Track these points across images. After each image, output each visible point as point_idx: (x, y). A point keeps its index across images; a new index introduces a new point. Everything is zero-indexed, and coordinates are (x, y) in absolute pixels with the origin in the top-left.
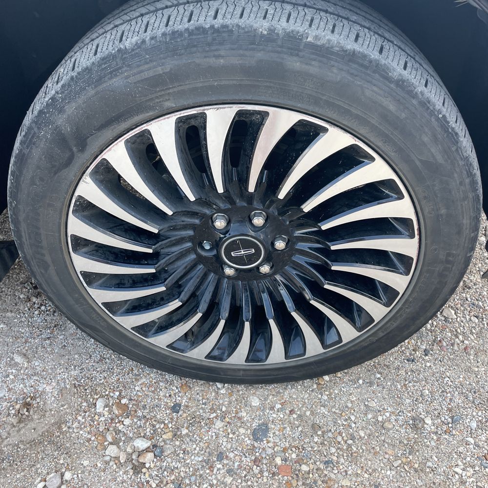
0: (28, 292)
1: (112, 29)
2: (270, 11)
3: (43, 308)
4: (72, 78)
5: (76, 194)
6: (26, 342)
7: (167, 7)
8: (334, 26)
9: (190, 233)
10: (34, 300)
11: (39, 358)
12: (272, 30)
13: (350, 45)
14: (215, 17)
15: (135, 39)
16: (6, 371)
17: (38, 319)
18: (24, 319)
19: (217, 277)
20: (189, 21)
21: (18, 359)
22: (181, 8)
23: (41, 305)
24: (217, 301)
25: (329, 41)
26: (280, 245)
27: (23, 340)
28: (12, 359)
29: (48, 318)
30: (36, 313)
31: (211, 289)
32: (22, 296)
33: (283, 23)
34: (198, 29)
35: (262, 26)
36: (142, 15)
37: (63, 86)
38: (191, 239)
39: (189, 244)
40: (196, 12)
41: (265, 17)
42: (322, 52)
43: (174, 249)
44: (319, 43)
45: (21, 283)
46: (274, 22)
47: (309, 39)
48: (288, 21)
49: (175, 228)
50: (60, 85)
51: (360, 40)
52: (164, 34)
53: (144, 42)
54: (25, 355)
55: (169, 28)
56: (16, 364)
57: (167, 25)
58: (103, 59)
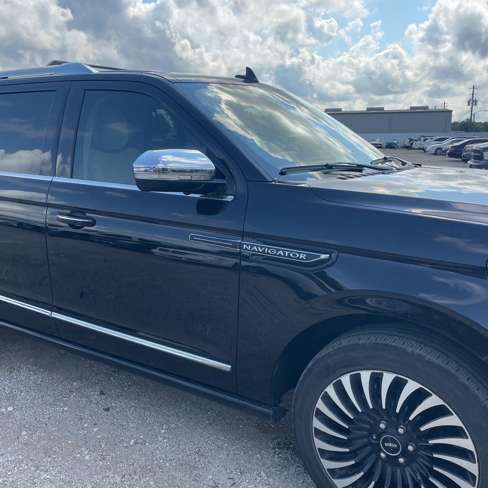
0: (275, 445)
1: (357, 335)
2: (415, 345)
3: (280, 455)
4: (338, 348)
5: (325, 390)
6: (268, 468)
7: (379, 333)
8: (439, 357)
9: (368, 427)
10: (277, 450)
11: (273, 478)
12: (412, 352)
13: (443, 365)
14: (393, 342)
15: (364, 342)
16: (256, 477)
17: (276, 460)
18: (269, 457)
19: (376, 457)
20: (384, 341)
21: (263, 474)
22: (383, 335)
23: (280, 453)
24: (373, 471)
25: (434, 361)
26: (410, 448)
27: (267, 467)
28: (260, 473)
29: (282, 461)
30: (277, 456)
31: (372, 462)
32: (271, 445)
33: (418, 351)
34: (386, 344)
35: (410, 350)
36: (369, 334)
37: (334, 350)
38: (367, 430)
39: (365, 433)
40: (387, 338)
41: (412, 347)
42: (431, 364)
43: (358, 432)
44: (430, 361)
45: (272, 439)
46: (414, 350)
47: (426, 359)
48: (420, 350)
49: (361, 421)
50: (333, 349)
51: (448, 364)
52: (374, 343)
53: (366, 343)
54: (266, 474)
55: (376, 342)
56: (261, 476)
57: (376, 340)
58: (351, 345)
